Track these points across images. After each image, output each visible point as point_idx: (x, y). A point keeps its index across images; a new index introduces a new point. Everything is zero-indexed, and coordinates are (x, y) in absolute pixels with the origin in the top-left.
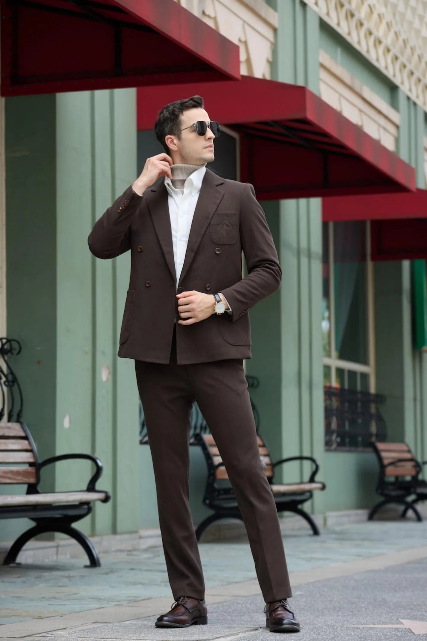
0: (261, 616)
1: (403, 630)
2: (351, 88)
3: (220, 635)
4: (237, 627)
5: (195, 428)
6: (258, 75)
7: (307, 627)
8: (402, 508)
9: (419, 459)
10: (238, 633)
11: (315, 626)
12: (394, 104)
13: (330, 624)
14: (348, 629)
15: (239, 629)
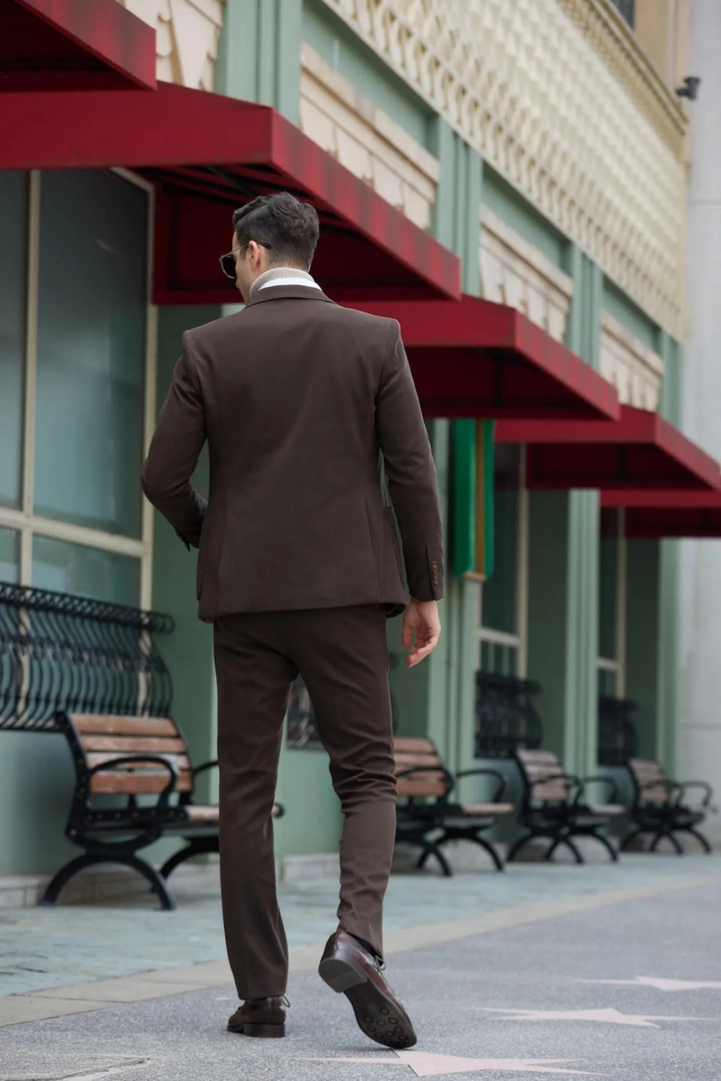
0: (151, 1037)
1: (398, 1067)
2: (355, 113)
3: (76, 1071)
4: (108, 1057)
5: (57, 702)
6: (191, 82)
7: (230, 1060)
8: (417, 851)
9: (452, 769)
10: (107, 1068)
11: (244, 1057)
12: (430, 144)
13: (272, 1055)
14: (303, 1064)
15: (110, 1060)
